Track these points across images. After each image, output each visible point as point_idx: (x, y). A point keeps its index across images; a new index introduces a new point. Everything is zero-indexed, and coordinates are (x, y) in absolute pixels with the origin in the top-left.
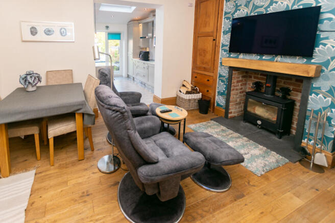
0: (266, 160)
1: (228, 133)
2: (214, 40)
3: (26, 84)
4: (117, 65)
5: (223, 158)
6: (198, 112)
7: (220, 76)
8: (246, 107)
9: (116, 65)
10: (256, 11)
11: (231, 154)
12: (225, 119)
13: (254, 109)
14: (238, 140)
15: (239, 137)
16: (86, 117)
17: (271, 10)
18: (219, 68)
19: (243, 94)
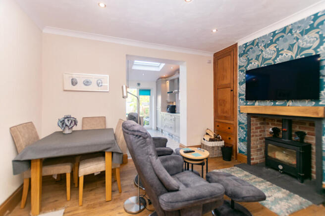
0: (290, 203)
1: (251, 178)
2: (232, 90)
3: (63, 127)
4: (148, 120)
5: (244, 193)
6: (221, 160)
7: (240, 123)
8: (266, 152)
9: (146, 120)
10: (265, 63)
11: (253, 190)
12: (247, 165)
13: (274, 154)
14: (261, 184)
15: (262, 182)
16: (115, 155)
17: (278, 61)
18: (238, 116)
19: (263, 141)
